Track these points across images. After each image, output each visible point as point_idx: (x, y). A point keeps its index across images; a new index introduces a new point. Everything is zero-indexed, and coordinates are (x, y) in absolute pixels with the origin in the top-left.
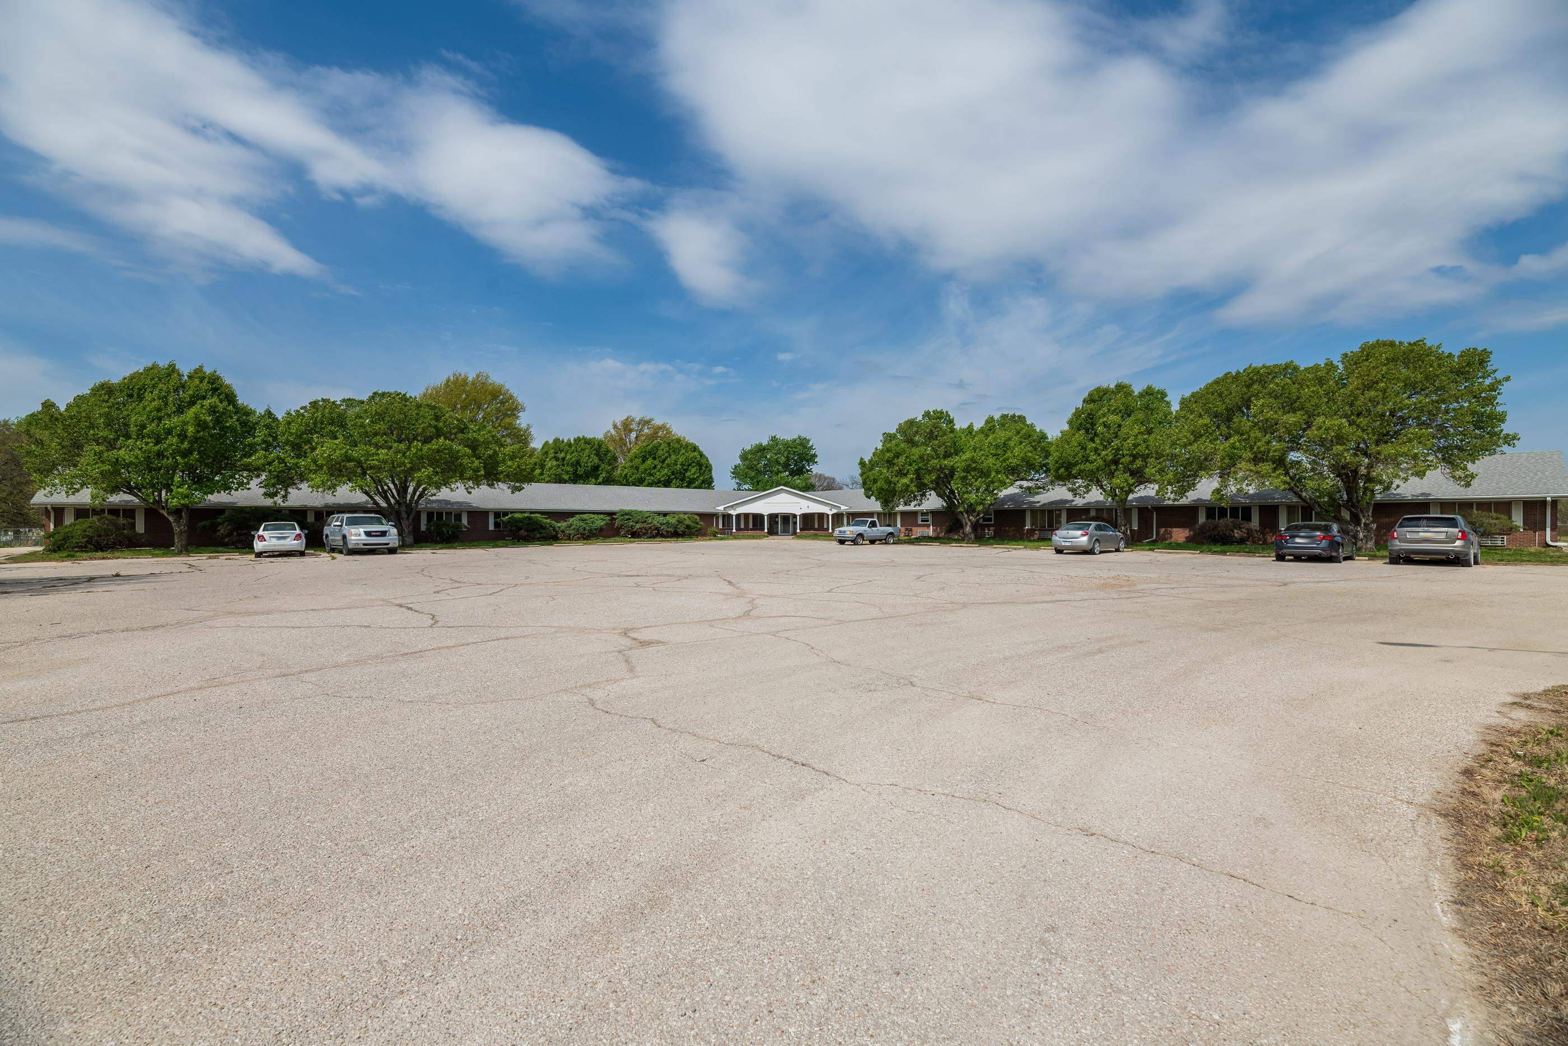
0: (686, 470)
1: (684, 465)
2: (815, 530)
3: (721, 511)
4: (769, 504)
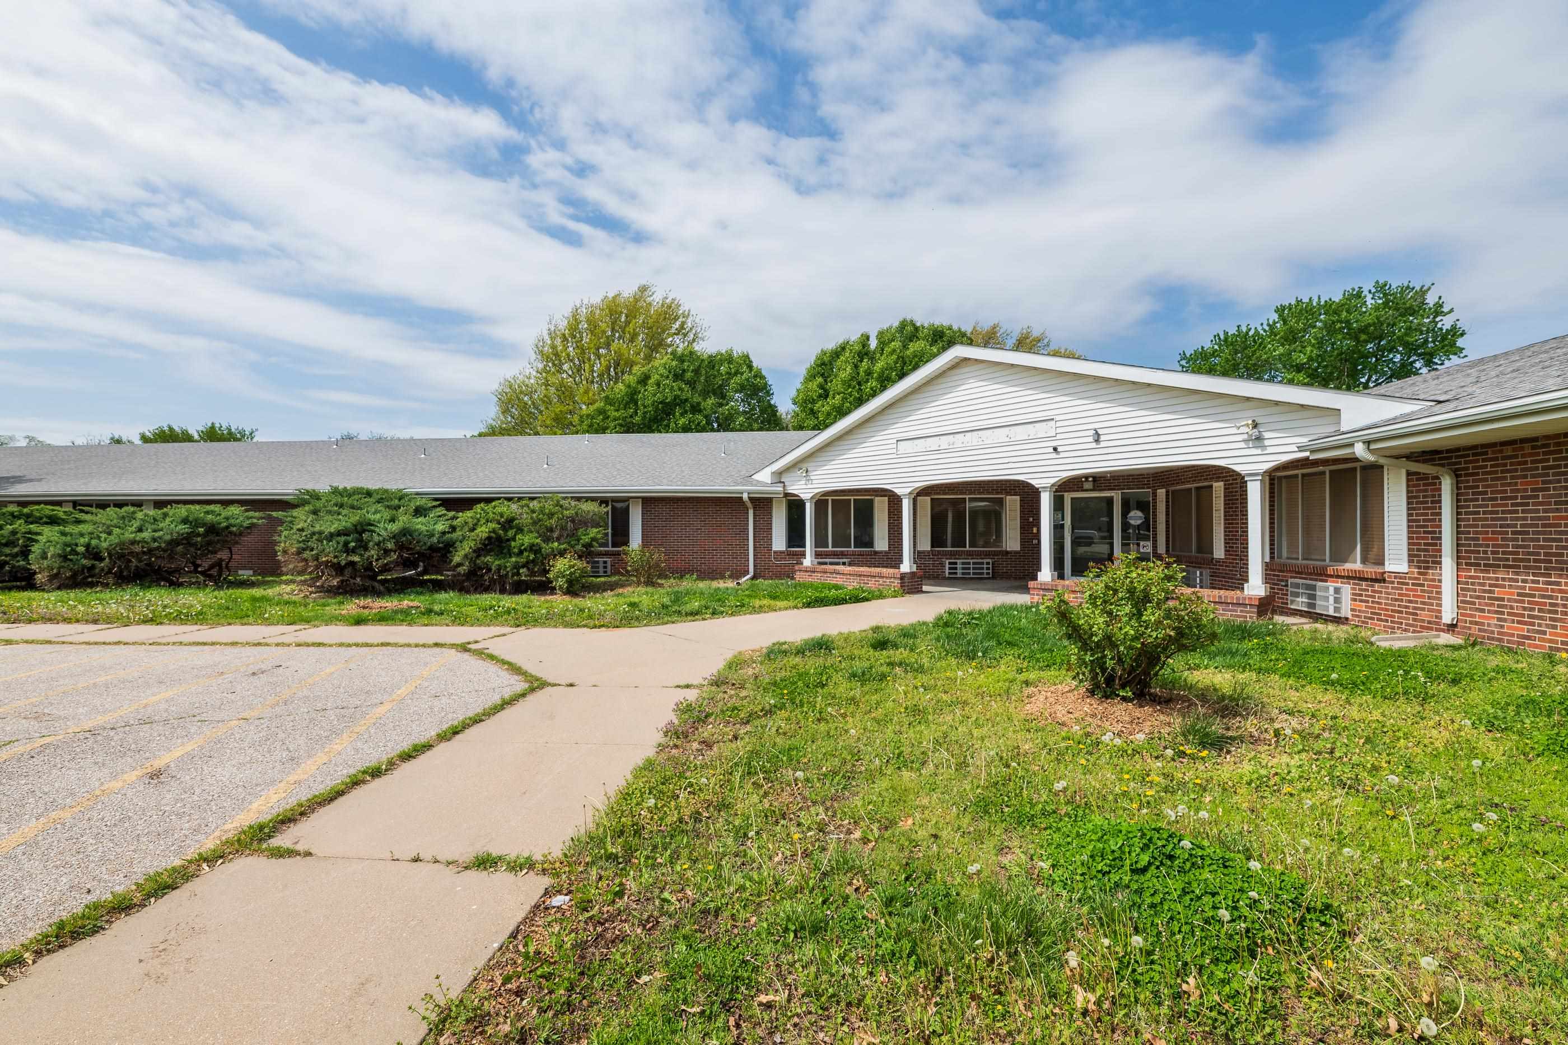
2: (1216, 571)
3: (765, 484)
4: (916, 442)
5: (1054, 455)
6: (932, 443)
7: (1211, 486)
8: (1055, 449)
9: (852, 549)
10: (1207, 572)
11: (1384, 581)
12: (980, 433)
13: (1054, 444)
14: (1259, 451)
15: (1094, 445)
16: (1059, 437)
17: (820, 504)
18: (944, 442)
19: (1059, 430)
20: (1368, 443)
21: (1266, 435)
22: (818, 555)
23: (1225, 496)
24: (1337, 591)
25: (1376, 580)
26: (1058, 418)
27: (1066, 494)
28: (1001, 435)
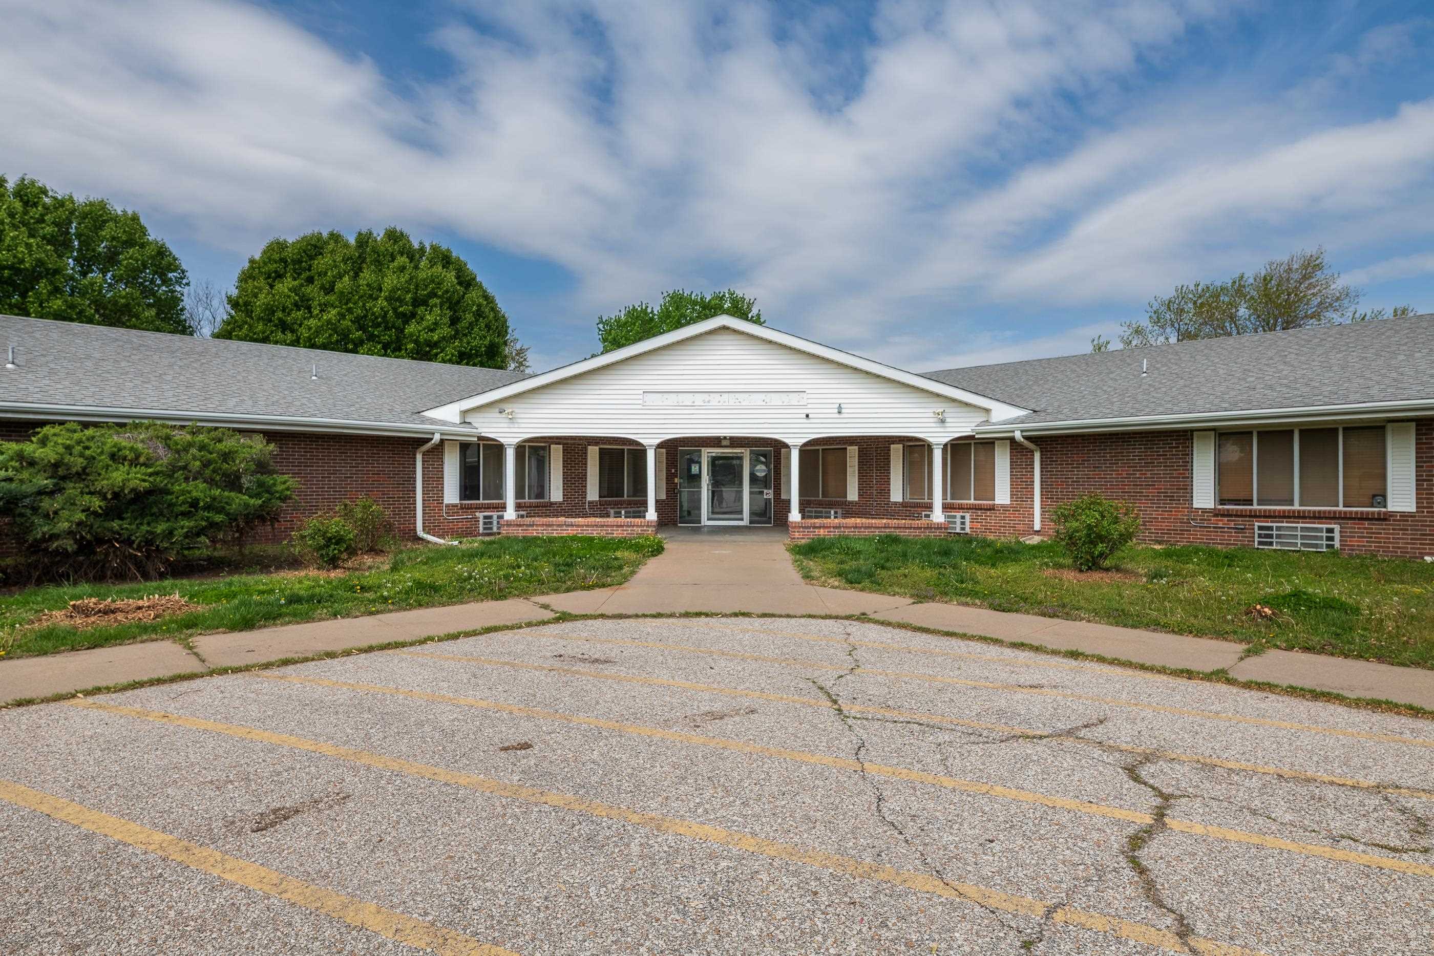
0: (407, 318)
1: (400, 300)
2: (849, 510)
3: (454, 425)
4: (666, 395)
5: (805, 421)
6: (687, 399)
7: (846, 449)
8: (807, 416)
9: (527, 500)
10: (839, 511)
11: (994, 509)
12: (737, 395)
13: (807, 411)
14: (942, 430)
15: (837, 416)
16: (809, 406)
17: (520, 449)
18: (699, 399)
19: (810, 401)
20: (1022, 431)
21: (948, 420)
22: (518, 507)
23: (859, 456)
24: (963, 517)
25: (990, 510)
26: (808, 391)
27: (703, 449)
28: (757, 399)
